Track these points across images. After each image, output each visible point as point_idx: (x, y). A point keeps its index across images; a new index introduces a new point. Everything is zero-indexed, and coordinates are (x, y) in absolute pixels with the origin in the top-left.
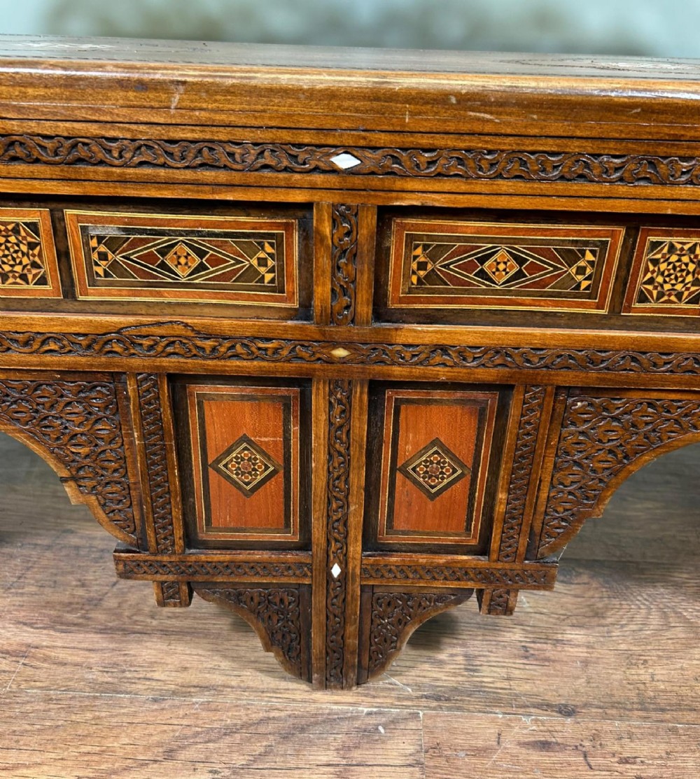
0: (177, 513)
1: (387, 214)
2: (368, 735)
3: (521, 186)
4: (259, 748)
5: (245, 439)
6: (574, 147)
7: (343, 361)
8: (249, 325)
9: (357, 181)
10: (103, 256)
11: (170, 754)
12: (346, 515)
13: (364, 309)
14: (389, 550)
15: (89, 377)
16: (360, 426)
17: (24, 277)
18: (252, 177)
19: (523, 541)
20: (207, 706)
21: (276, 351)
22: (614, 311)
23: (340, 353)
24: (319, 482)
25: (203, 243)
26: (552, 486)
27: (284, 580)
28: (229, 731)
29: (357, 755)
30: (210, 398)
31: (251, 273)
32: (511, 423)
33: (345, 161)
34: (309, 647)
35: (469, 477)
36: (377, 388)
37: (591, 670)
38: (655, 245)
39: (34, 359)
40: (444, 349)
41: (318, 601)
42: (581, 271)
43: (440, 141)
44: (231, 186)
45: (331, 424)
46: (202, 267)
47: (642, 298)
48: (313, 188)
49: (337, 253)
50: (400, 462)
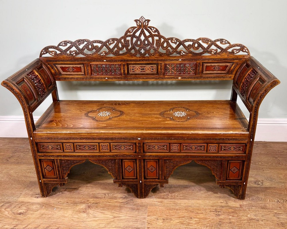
0: (121, 175)
1: (144, 143)
3: (157, 141)
5: (129, 166)
6: (162, 137)
7: (140, 157)
8: (130, 154)
9: (141, 140)
10: (114, 147)
12: (141, 175)
13: (142, 152)
14: (147, 179)
15: (112, 160)
16: (142, 164)
17: (106, 150)
18: (130, 140)
19: (164, 178)
21: (133, 156)
22: (169, 151)
23: (140, 156)
24: (138, 171)
25: (125, 146)
26: (166, 171)
27: (134, 183)
30: (125, 161)
31: (130, 149)
32: (160, 163)
33: (139, 139)
34: (138, 192)
35: (156, 170)
36: (144, 160)
38: (172, 145)
39: (106, 158)
40: (151, 156)
41: (139, 186)
42: (165, 148)
43: (148, 137)
44: (128, 141)
45: (139, 164)
46: (125, 148)
47: (172, 150)
48: (136, 141)
49: (139, 147)
50: (148, 168)
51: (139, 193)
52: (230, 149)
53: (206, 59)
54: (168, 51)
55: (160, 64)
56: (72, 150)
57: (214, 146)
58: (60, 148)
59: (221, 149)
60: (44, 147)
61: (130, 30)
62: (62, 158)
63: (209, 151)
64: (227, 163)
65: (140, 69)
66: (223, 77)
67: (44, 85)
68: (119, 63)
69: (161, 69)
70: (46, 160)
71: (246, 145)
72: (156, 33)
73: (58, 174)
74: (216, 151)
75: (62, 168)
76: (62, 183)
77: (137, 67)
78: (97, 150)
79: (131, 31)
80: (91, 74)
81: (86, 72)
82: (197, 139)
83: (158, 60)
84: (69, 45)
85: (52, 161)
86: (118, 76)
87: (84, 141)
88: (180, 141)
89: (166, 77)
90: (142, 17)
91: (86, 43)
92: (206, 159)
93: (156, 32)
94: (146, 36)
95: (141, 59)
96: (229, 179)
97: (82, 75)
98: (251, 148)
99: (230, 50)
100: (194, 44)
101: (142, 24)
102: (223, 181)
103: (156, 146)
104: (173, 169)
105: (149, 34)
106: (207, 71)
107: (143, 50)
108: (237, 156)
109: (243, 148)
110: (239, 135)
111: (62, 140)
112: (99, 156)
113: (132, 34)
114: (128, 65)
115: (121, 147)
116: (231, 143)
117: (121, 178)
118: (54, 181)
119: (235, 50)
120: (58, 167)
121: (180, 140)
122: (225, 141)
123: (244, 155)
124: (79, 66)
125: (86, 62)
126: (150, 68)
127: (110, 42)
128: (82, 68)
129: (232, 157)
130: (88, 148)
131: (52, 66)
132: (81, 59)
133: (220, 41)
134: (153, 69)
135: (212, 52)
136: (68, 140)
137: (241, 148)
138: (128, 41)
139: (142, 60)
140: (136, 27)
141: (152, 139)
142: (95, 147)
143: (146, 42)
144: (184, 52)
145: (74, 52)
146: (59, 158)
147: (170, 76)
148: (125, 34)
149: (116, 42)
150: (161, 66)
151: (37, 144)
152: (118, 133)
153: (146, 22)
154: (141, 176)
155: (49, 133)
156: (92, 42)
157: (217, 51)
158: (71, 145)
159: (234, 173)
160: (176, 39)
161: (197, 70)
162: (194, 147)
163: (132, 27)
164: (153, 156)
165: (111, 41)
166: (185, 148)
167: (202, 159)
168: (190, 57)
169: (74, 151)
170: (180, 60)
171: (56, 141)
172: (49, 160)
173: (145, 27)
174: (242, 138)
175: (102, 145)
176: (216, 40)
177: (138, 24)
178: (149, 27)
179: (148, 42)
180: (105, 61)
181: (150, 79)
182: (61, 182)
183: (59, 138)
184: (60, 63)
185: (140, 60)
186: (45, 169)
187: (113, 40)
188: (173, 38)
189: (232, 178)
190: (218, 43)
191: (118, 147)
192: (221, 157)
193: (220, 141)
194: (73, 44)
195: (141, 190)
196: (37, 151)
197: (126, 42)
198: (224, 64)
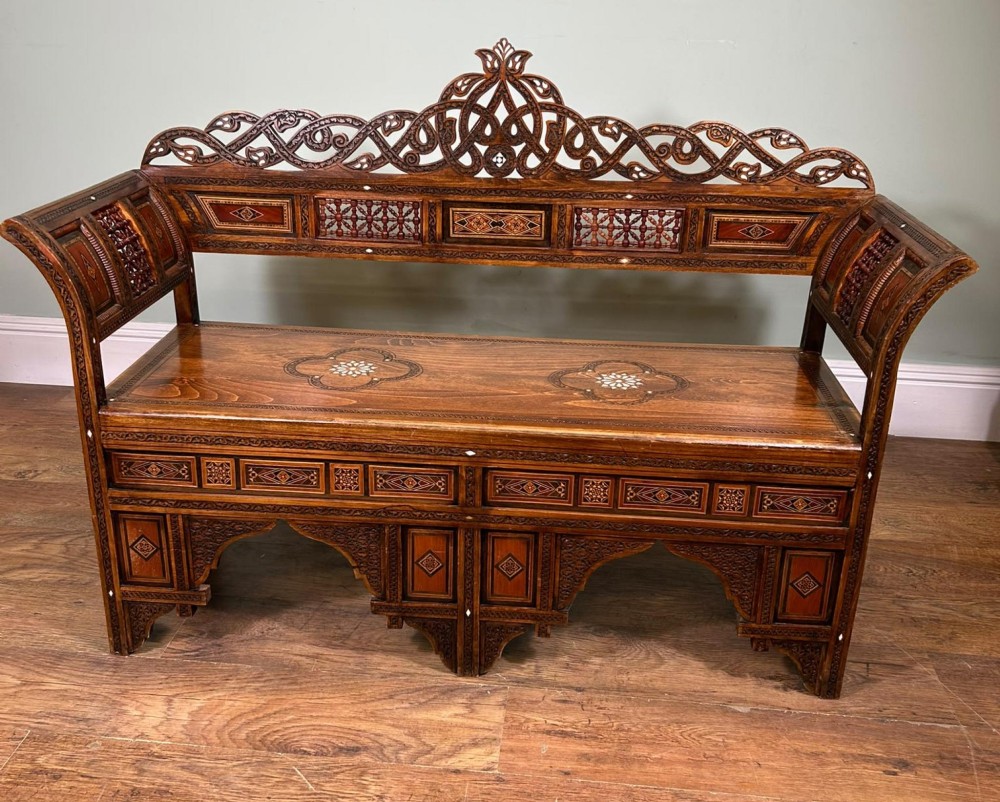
0: (400, 583)
1: (485, 471)
2: (482, 694)
3: (534, 463)
4: (431, 697)
5: (430, 552)
6: (550, 451)
7: (470, 521)
8: (434, 507)
9: (475, 459)
10: (381, 481)
11: (391, 697)
12: (472, 587)
13: (478, 502)
14: (492, 604)
15: (370, 526)
16: (478, 547)
17: (350, 488)
18: (437, 457)
19: (551, 601)
20: (407, 681)
21: (444, 517)
22: (575, 505)
23: (469, 518)
24: (461, 571)
25: (418, 477)
26: (560, 576)
27: (445, 617)
28: (417, 690)
29: (476, 701)
30: (416, 534)
31: (436, 488)
32: (540, 549)
33: (470, 453)
34: (456, 652)
35: (525, 571)
36: (485, 532)
37: (598, 675)
38: (586, 482)
39: (350, 518)
40: (510, 517)
41: (460, 627)
42: (560, 490)
43: (503, 448)
44: (430, 460)
45: (466, 546)
46: (417, 485)
47: (585, 500)
48: (459, 461)
49: (468, 482)
50: (496, 563)
51: (459, 655)
52: (793, 506)
53: (718, 196)
54: (587, 163)
55: (557, 209)
56: (229, 483)
57: (736, 492)
58: (189, 473)
59: (762, 504)
60: (133, 466)
61: (459, 84)
62: (194, 512)
63: (719, 509)
64: (779, 556)
65: (487, 221)
66: (776, 264)
67: (150, 258)
68: (417, 199)
69: (561, 226)
70: (136, 517)
71: (850, 496)
72: (551, 100)
73: (174, 572)
74: (741, 510)
75: (190, 551)
76: (186, 605)
77: (479, 213)
78: (317, 486)
79: (463, 89)
80: (318, 232)
81: (300, 225)
82: (676, 464)
83: (550, 195)
84: (245, 127)
85: (158, 521)
86: (411, 246)
87: (274, 451)
88: (615, 467)
89: (578, 253)
90: (504, 43)
91: (304, 123)
92: (705, 539)
93: (548, 97)
94: (515, 107)
95: (492, 186)
96: (786, 617)
97: (285, 234)
98: (867, 506)
99: (804, 170)
100: (679, 142)
101: (503, 66)
102: (763, 626)
103: (530, 483)
104: (586, 570)
105: (524, 102)
106: (723, 240)
107: (500, 155)
108: (817, 534)
109: (838, 504)
110: (827, 455)
111: (197, 446)
112: (325, 509)
113: (465, 98)
114: (446, 206)
115: (404, 480)
116: (796, 482)
117: (400, 597)
118: (159, 596)
119: (823, 168)
120: (177, 546)
121: (615, 464)
122: (777, 475)
123: (843, 531)
124: (275, 202)
125: (300, 190)
126: (523, 222)
127: (388, 124)
128: (288, 211)
129: (798, 535)
130: (288, 477)
131: (183, 198)
132: (284, 177)
133: (771, 134)
134: (532, 225)
135: (741, 172)
136: (220, 447)
137: (832, 506)
138: (452, 121)
139: (495, 190)
140: (480, 76)
141: (514, 455)
142: (312, 478)
143: (514, 130)
144: (644, 170)
145: (261, 154)
146: (184, 511)
147: (593, 254)
148: (442, 99)
149: (408, 124)
150: (562, 216)
151: (108, 455)
152: (395, 429)
153: (517, 58)
154: (469, 593)
155: (153, 418)
156: (327, 121)
157: (759, 171)
158: (228, 464)
159: (804, 597)
160: (619, 121)
161: (688, 236)
162: (662, 494)
163: (467, 76)
164: (517, 519)
165: (391, 121)
166: (632, 494)
167: (692, 540)
168: (663, 187)
169: (239, 488)
170: (629, 197)
171: (174, 447)
172: (146, 517)
173: (512, 75)
174: (836, 465)
175: (336, 470)
176: (755, 133)
177: (489, 65)
178: (526, 78)
179: (519, 130)
180: (367, 188)
181: (520, 260)
182: (184, 602)
183: (185, 438)
184: (211, 188)
185: (488, 192)
186: (132, 552)
187: (401, 115)
188: (607, 118)
189: (794, 617)
190: (764, 143)
191: (395, 479)
192: (759, 533)
193: (759, 474)
194: (261, 127)
195: (468, 644)
196: (105, 483)
197: (444, 124)
198: (782, 219)
